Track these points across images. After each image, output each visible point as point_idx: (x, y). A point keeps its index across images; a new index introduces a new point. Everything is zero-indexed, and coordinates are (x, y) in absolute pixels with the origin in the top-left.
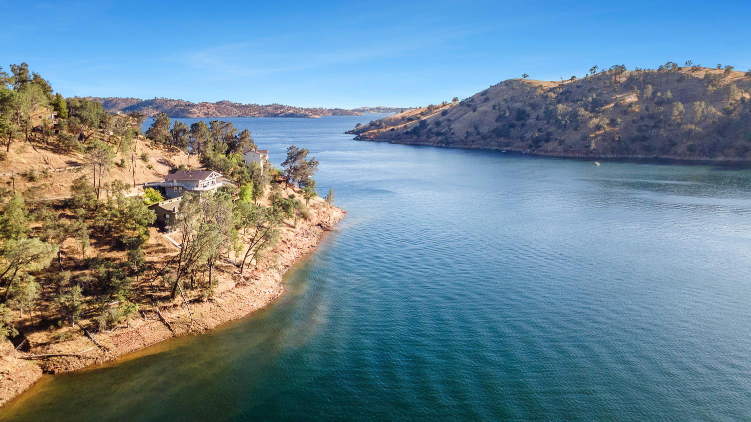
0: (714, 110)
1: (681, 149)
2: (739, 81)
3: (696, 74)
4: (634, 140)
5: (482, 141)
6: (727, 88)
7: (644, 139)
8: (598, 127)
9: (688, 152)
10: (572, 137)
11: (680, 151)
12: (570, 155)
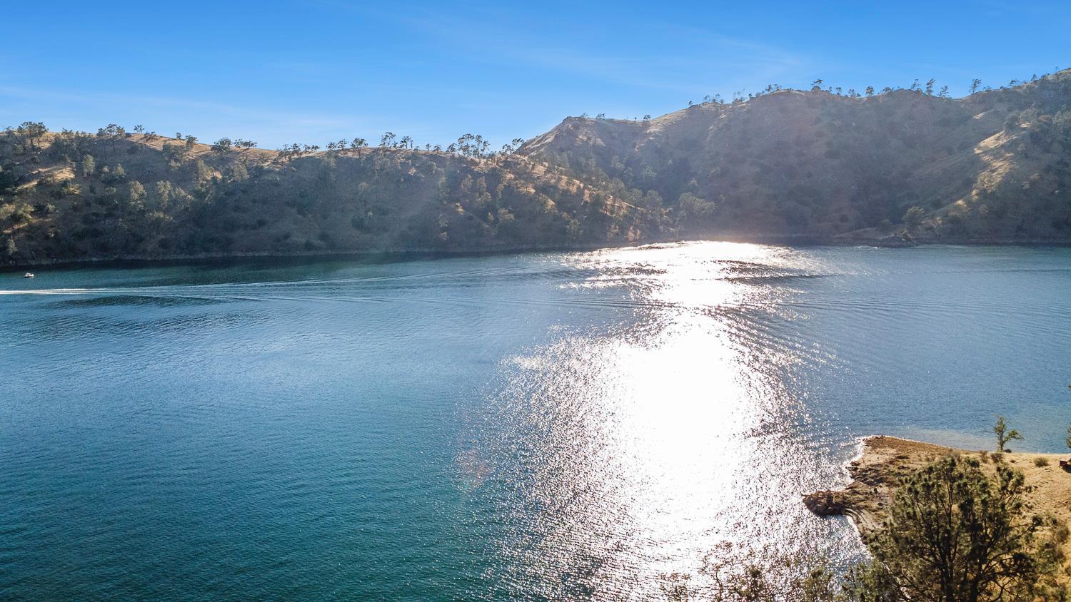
0: (183, 193)
1: (151, 246)
2: (206, 156)
3: (150, 144)
4: (80, 236)
6: (193, 164)
7: (96, 233)
8: (16, 218)
9: (161, 250)
11: (150, 248)
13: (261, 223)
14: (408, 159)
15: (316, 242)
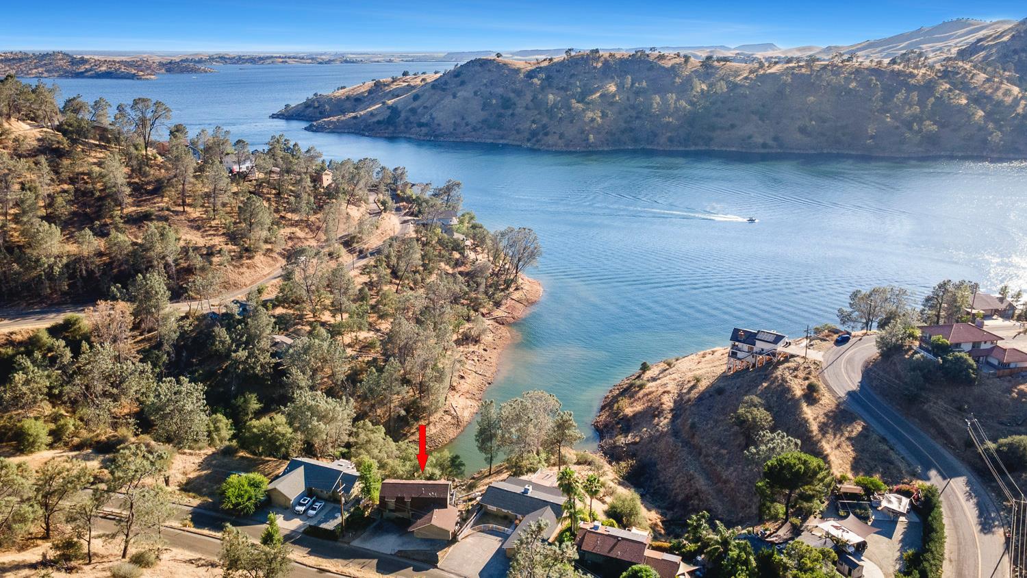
0: (683, 102)
1: (663, 140)
2: (696, 71)
3: (661, 63)
4: (623, 132)
5: (473, 133)
6: (688, 81)
7: (632, 130)
8: (593, 120)
9: (668, 143)
10: (571, 131)
12: (572, 149)
13: (733, 126)
14: (851, 74)
15: (771, 142)
